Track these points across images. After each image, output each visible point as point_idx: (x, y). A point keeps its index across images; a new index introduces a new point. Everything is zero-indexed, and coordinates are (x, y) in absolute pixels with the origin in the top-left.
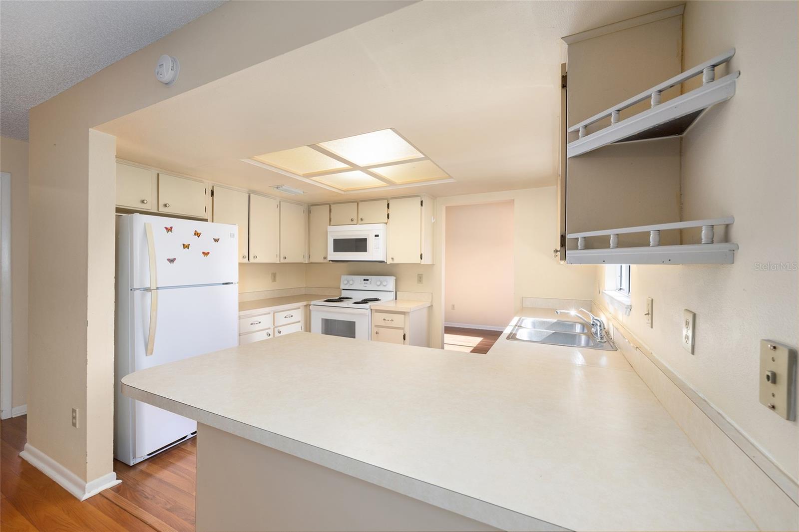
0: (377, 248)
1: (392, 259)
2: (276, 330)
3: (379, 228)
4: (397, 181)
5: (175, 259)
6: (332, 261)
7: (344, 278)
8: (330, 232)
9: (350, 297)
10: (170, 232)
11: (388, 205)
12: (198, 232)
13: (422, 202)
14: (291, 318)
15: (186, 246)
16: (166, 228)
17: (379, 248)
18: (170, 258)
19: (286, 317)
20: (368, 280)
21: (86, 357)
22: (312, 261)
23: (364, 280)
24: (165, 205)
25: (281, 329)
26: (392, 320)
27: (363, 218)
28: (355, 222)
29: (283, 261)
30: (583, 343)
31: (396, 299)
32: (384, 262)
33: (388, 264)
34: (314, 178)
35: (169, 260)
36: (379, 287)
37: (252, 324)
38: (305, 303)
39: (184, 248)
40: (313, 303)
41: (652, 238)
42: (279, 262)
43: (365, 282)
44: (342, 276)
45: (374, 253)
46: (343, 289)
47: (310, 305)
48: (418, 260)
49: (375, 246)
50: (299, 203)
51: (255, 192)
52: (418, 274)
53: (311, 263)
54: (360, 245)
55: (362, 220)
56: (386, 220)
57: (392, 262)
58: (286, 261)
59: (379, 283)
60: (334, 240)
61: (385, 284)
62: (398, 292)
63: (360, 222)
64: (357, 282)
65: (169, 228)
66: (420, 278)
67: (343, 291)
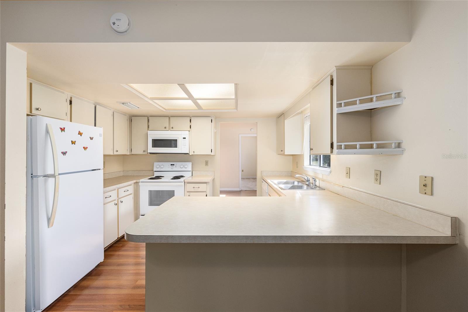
0: (184, 146)
1: (194, 152)
2: (119, 200)
3: (186, 134)
4: (204, 108)
5: (66, 152)
6: (150, 153)
7: (156, 164)
8: (149, 134)
9: (162, 176)
10: (63, 132)
11: (190, 120)
12: (81, 132)
13: (212, 120)
14: (128, 191)
15: (73, 143)
16: (61, 129)
17: (186, 145)
18: (63, 151)
19: (125, 191)
20: (174, 165)
21: (4, 235)
22: (133, 153)
23: (171, 165)
24: (37, 109)
25: (122, 200)
26: (199, 187)
27: (174, 127)
28: (167, 129)
29: (115, 153)
30: (305, 189)
31: (192, 176)
32: (188, 154)
33: (190, 155)
34: (156, 101)
35: (62, 153)
36: (182, 169)
37: (106, 198)
38: (135, 181)
39: (72, 144)
40: (141, 180)
41: (375, 146)
42: (112, 154)
43: (172, 166)
44: (155, 163)
45: (182, 148)
46: (155, 171)
47: (139, 182)
48: (210, 153)
49: (183, 144)
50: (124, 114)
51: (99, 104)
52: (206, 161)
53: (133, 155)
54: (172, 143)
55: (172, 128)
56: (189, 129)
57: (193, 154)
58: (117, 153)
59: (182, 167)
60: (152, 139)
61: (186, 167)
62: (193, 172)
63: (171, 129)
64: (166, 166)
65: (63, 129)
66: (207, 163)
67: (155, 172)
